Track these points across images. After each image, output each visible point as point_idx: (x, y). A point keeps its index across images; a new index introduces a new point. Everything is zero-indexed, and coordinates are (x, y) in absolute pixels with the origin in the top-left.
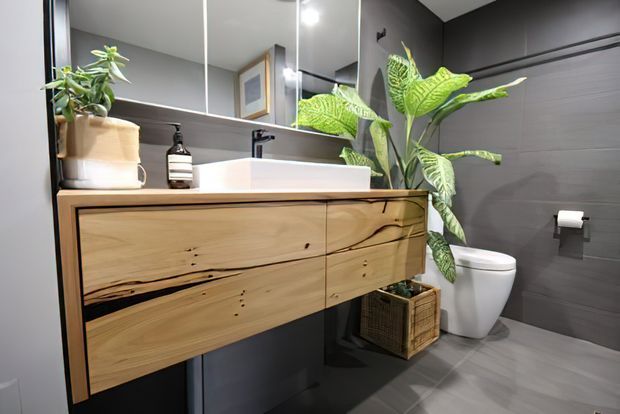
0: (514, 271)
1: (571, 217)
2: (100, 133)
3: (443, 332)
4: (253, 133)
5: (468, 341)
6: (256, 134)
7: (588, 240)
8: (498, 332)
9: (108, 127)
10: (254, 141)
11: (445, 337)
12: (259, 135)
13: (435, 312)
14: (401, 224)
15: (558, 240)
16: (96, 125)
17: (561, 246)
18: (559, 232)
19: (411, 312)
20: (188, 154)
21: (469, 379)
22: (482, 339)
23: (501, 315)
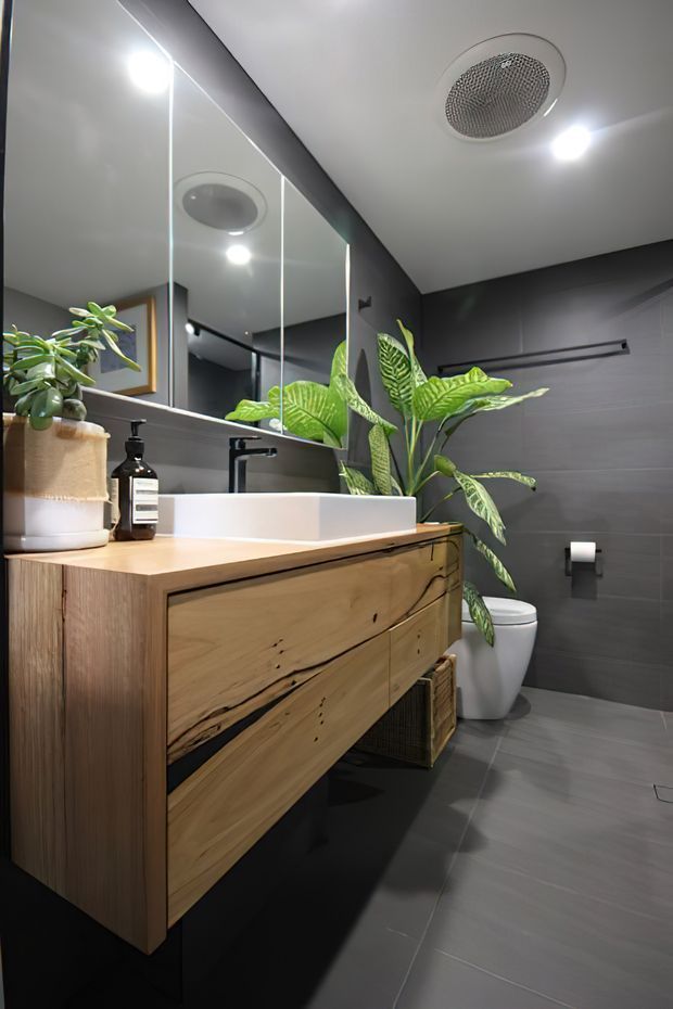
0: (536, 623)
1: (583, 549)
2: (70, 449)
3: (460, 719)
4: (232, 441)
5: (491, 725)
6: (237, 443)
7: (601, 576)
8: (520, 706)
9: (82, 439)
10: (233, 454)
11: (462, 726)
12: (242, 445)
13: (452, 691)
14: (443, 573)
15: (570, 577)
16: (66, 434)
17: (573, 584)
18: (570, 568)
19: (432, 697)
20: (153, 476)
21: (514, 776)
22: (506, 718)
23: (523, 685)
